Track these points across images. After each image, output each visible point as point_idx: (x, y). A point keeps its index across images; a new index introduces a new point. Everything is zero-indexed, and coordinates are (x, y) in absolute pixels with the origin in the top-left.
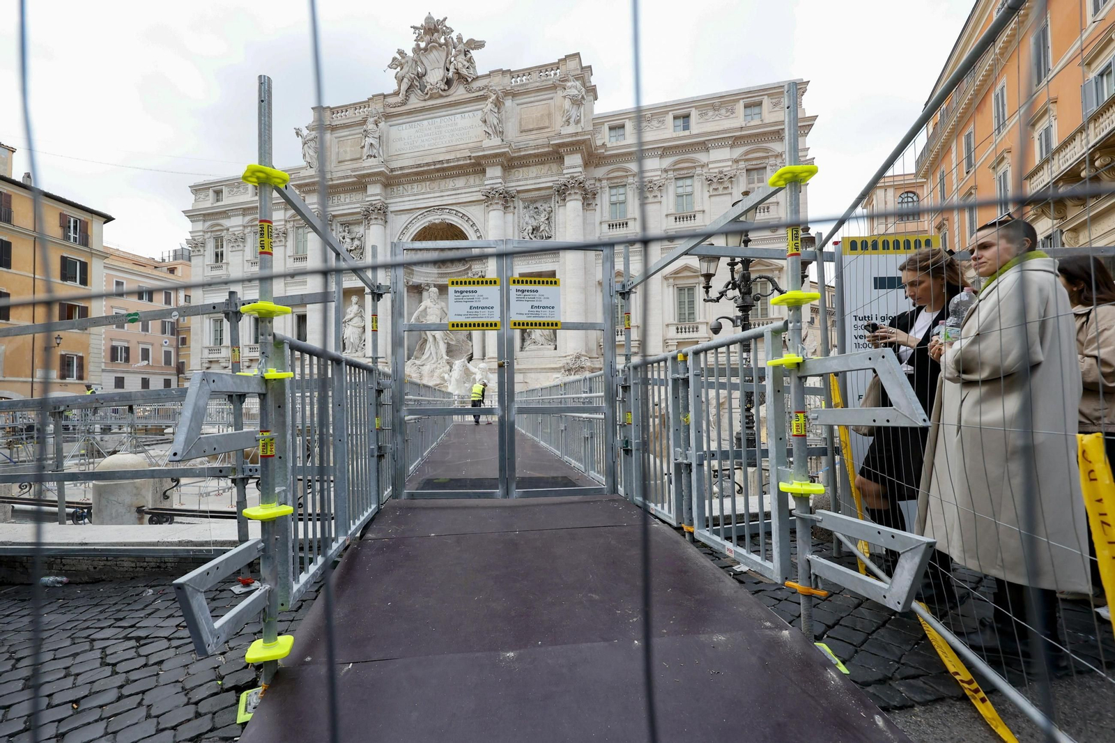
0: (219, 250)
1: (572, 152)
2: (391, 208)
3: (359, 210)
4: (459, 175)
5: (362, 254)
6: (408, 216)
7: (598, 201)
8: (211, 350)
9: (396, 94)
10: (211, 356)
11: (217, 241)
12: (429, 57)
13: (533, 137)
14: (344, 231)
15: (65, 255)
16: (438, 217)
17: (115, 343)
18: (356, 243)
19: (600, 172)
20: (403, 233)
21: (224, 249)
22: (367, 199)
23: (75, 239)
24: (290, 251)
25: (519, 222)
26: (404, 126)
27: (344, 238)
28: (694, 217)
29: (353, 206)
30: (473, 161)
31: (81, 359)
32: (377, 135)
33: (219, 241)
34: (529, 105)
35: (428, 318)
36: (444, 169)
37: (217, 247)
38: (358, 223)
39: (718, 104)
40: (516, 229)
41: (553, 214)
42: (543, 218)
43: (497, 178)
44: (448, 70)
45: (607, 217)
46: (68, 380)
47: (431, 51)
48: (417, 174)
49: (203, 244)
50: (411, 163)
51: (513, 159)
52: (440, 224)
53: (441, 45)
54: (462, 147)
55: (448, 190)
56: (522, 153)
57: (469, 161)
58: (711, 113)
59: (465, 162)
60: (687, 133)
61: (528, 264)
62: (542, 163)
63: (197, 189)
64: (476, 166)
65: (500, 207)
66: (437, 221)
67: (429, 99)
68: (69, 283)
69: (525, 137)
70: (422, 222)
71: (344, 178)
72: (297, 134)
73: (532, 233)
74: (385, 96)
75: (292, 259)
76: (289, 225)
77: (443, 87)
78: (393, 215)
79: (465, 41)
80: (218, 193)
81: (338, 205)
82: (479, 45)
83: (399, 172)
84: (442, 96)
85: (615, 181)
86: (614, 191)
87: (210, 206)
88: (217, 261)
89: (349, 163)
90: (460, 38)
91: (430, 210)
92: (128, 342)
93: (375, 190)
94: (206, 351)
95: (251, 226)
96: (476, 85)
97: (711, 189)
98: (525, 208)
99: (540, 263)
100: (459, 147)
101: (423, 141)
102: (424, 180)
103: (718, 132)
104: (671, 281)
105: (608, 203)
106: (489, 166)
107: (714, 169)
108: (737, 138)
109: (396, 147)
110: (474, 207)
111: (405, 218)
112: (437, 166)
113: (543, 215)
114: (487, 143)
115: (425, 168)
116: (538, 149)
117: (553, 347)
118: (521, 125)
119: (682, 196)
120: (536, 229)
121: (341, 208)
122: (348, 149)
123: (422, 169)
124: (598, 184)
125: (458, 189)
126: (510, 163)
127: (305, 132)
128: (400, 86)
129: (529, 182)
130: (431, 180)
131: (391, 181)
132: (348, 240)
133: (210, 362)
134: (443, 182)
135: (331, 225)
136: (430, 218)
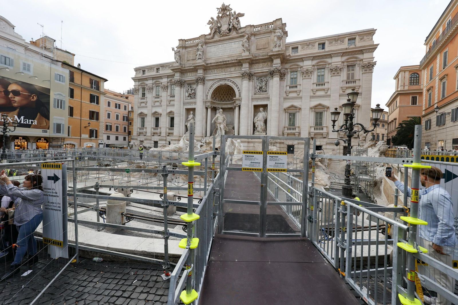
0: (144, 92)
1: (277, 58)
2: (206, 79)
3: (194, 79)
4: (232, 66)
5: (195, 95)
6: (212, 81)
7: (286, 77)
8: (140, 129)
9: (210, 34)
10: (140, 131)
11: (143, 89)
12: (223, 20)
13: (261, 52)
14: (189, 87)
15: (91, 94)
16: (223, 82)
17: (107, 124)
18: (193, 91)
19: (287, 66)
20: (210, 88)
21: (146, 92)
22: (198, 75)
23: (95, 87)
24: (169, 93)
25: (254, 85)
26: (212, 47)
27: (188, 89)
28: (324, 84)
29: (192, 77)
30: (238, 61)
31: (96, 131)
32: (202, 51)
33: (144, 89)
34: (261, 39)
35: (218, 121)
36: (227, 64)
37: (143, 91)
38: (194, 84)
39: (338, 38)
40: (253, 88)
41: (268, 82)
42: (264, 84)
43: (247, 68)
44: (230, 25)
45: (289, 83)
46: (92, 138)
47: (224, 17)
48: (216, 66)
49: (138, 90)
50: (214, 61)
51: (253, 60)
52: (224, 85)
53: (227, 15)
54: (234, 55)
55: (228, 72)
56: (257, 58)
58: (334, 42)
59: (235, 61)
60: (323, 50)
61: (257, 101)
62: (265, 62)
63: (136, 70)
64: (239, 63)
65: (247, 79)
66: (223, 84)
67: (222, 37)
68: (93, 103)
69: (258, 52)
70: (218, 84)
71: (189, 67)
72: (173, 50)
73: (259, 89)
74: (205, 35)
75: (169, 97)
76: (169, 84)
77: (227, 32)
78: (207, 81)
79: (237, 14)
80: (144, 71)
81: (187, 77)
82: (242, 15)
83: (210, 65)
84: (227, 35)
85: (293, 69)
86: (292, 73)
87: (141, 76)
88: (143, 97)
89: (191, 61)
90: (235, 13)
91: (221, 79)
92: (111, 123)
93: (200, 72)
94: (139, 129)
95: (155, 84)
96: (240, 31)
97: (332, 73)
98: (257, 79)
99: (262, 101)
100: (232, 56)
101: (219, 53)
102: (219, 68)
103: (336, 50)
104: (313, 109)
105: (290, 78)
106: (244, 63)
107: (334, 65)
108: (344, 53)
109: (209, 55)
110: (237, 79)
111: (211, 83)
112: (224, 63)
113: (264, 83)
114: (243, 54)
115: (220, 64)
116: (263, 57)
117: (265, 133)
118: (257, 47)
119: (320, 76)
120: (261, 88)
121: (188, 78)
122: (191, 56)
123: (218, 64)
124: (286, 71)
125: (232, 72)
126: (252, 62)
127: (176, 49)
128: (211, 31)
129: (259, 69)
130: (221, 68)
131: (206, 68)
132: (190, 90)
133: (140, 133)
134: (226, 69)
135: (184, 84)
136: (220, 83)
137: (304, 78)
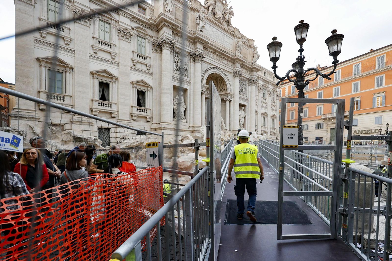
1: (256, 71)
4: (226, 59)
5: (186, 72)
16: (218, 71)
29: (187, 48)
43: (239, 68)
44: (223, 15)
48: (214, 50)
50: (211, 43)
54: (227, 49)
55: (223, 63)
57: (232, 57)
61: (241, 100)
64: (232, 60)
66: (218, 73)
70: (213, 71)
73: (241, 90)
75: (136, 55)
76: (134, 32)
83: (210, 46)
91: (216, 67)
93: (200, 48)
101: (214, 37)
102: (215, 54)
104: (262, 115)
108: (273, 84)
111: (207, 66)
113: (244, 86)
119: (264, 93)
121: (179, 44)
123: (218, 50)
125: (225, 64)
130: (218, 55)
131: (204, 46)
134: (221, 59)
136: (216, 71)
137: (259, 92)
